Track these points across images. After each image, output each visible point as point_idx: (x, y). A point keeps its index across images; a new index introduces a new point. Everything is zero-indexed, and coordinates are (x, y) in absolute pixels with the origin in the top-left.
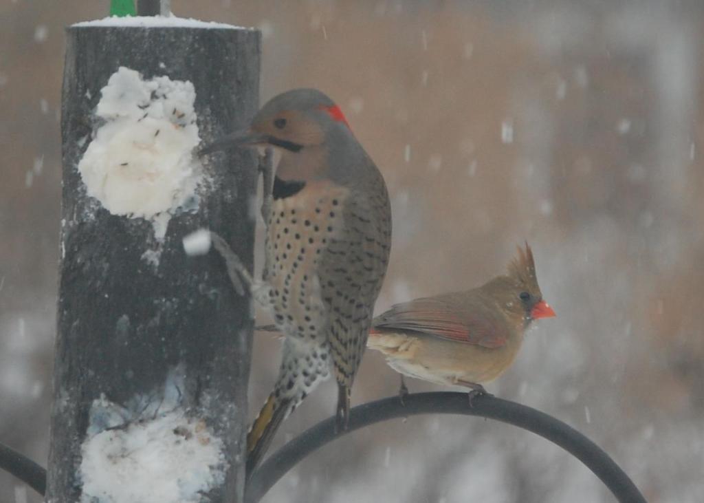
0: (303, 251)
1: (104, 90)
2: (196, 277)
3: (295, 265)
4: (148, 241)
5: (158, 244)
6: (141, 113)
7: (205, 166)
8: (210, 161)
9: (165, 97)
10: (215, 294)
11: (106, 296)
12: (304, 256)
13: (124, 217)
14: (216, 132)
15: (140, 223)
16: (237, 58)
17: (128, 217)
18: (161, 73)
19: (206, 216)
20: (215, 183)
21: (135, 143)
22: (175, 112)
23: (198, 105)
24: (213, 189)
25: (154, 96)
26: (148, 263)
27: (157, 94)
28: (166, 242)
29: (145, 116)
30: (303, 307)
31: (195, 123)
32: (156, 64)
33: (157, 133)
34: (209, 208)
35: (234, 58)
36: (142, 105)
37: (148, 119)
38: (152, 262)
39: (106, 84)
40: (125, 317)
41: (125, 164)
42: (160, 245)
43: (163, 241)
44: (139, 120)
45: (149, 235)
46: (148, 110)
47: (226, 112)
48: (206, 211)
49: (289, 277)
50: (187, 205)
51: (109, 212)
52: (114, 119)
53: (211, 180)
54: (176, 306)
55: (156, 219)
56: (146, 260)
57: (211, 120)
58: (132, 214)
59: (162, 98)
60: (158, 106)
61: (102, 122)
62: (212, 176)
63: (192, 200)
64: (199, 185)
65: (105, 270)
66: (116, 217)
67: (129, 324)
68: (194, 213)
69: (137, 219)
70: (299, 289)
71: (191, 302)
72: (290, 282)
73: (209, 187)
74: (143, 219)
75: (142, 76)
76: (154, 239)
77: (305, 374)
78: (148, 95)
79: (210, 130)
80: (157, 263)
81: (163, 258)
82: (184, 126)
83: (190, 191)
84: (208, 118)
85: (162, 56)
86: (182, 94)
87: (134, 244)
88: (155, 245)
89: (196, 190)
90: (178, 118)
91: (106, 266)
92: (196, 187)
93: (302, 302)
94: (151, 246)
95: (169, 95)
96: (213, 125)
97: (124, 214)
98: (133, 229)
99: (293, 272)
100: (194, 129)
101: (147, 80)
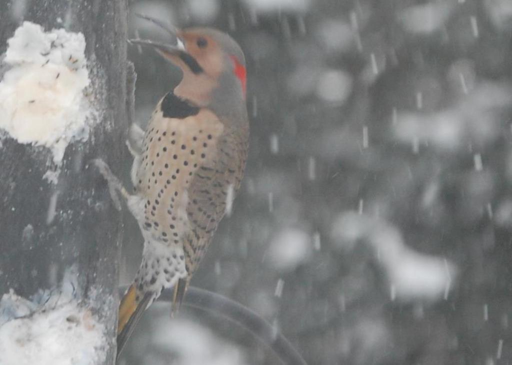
0: (178, 171)
1: (10, 41)
2: (86, 193)
3: (168, 182)
4: (48, 164)
5: (56, 167)
6: (43, 59)
7: (91, 102)
8: (96, 98)
9: (62, 46)
10: (99, 206)
11: (13, 209)
12: (177, 175)
13: (30, 145)
14: (100, 74)
15: (41, 149)
16: (115, 13)
17: (33, 144)
18: (60, 26)
19: (93, 143)
20: (100, 116)
21: (40, 84)
22: (70, 58)
23: (87, 52)
24: (98, 121)
25: (53, 45)
26: (49, 182)
27: (55, 44)
28: (63, 165)
29: (47, 62)
30: (170, 217)
31: (85, 67)
32: (55, 19)
33: (58, 76)
34: (95, 136)
35: (113, 14)
36: (44, 52)
37: (50, 65)
38: (52, 181)
39: (12, 35)
40: (30, 227)
41: (33, 102)
42: (58, 167)
43: (60, 164)
44: (43, 65)
45: (48, 159)
46: (49, 57)
47: (107, 58)
48: (93, 139)
49: (162, 191)
50: (79, 135)
51: (16, 140)
52: (19, 65)
53: (96, 114)
54: (70, 217)
55: (56, 146)
56: (47, 179)
57: (97, 64)
58: (36, 143)
59: (60, 47)
60: (57, 54)
61: (9, 67)
62: (97, 110)
63: (83, 130)
64: (87, 118)
65: (12, 188)
66: (22, 145)
67: (33, 231)
68: (85, 140)
69: (39, 147)
70: (169, 202)
71: (82, 213)
72: (162, 195)
73: (95, 119)
74: (44, 147)
75: (44, 29)
76: (52, 162)
77: (166, 272)
78: (49, 45)
79: (95, 73)
80: (56, 182)
81: (60, 177)
82: (76, 69)
83: (81, 122)
84: (94, 63)
85: (60, 13)
86: (75, 43)
87: (37, 166)
88: (54, 167)
89: (85, 122)
90: (72, 63)
91: (13, 185)
92: (85, 119)
93: (169, 212)
94: (50, 168)
95: (66, 45)
96: (98, 69)
97: (29, 142)
98: (35, 154)
99: (166, 187)
100: (85, 72)
101: (47, 32)
